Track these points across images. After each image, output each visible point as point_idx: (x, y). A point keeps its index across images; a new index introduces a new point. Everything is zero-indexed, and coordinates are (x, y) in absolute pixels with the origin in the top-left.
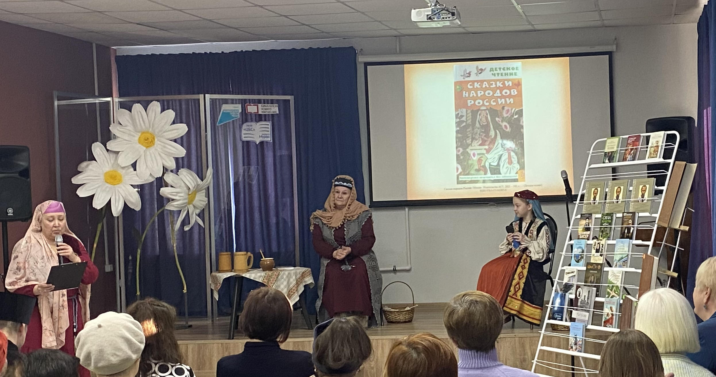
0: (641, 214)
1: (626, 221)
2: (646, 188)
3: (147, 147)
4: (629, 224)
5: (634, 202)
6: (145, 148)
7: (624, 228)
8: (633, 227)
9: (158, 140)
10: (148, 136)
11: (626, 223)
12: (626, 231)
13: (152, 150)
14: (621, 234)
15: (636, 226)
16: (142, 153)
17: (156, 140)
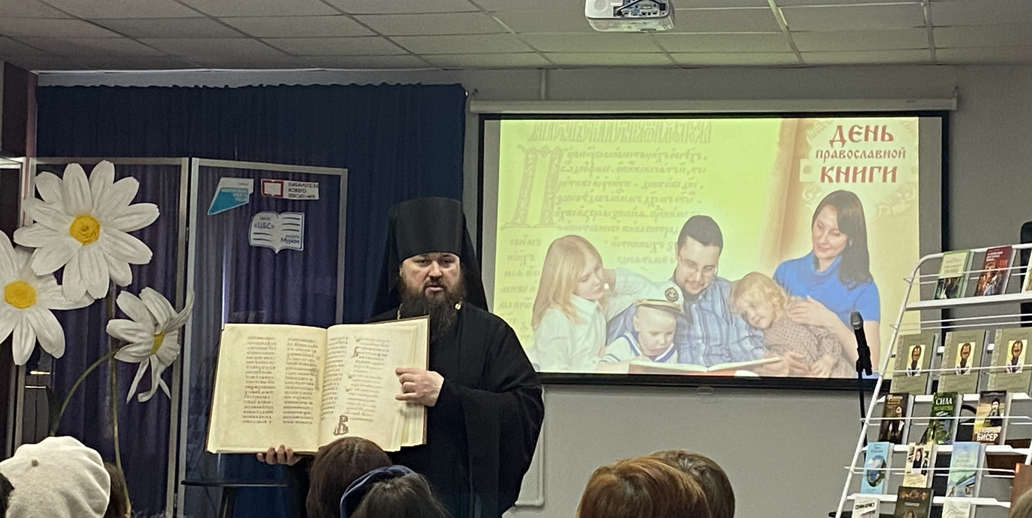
1: (890, 409)
3: (85, 243)
4: (896, 415)
6: (81, 244)
9: (105, 231)
10: (87, 222)
12: (891, 428)
13: (93, 248)
14: (881, 432)
16: (75, 251)
17: (101, 230)
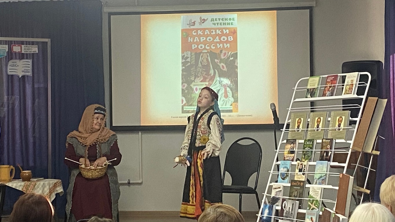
0: (337, 141)
1: (325, 146)
2: (342, 119)
5: (332, 130)
7: (323, 152)
8: (331, 151)
11: (325, 148)
15: (333, 150)
